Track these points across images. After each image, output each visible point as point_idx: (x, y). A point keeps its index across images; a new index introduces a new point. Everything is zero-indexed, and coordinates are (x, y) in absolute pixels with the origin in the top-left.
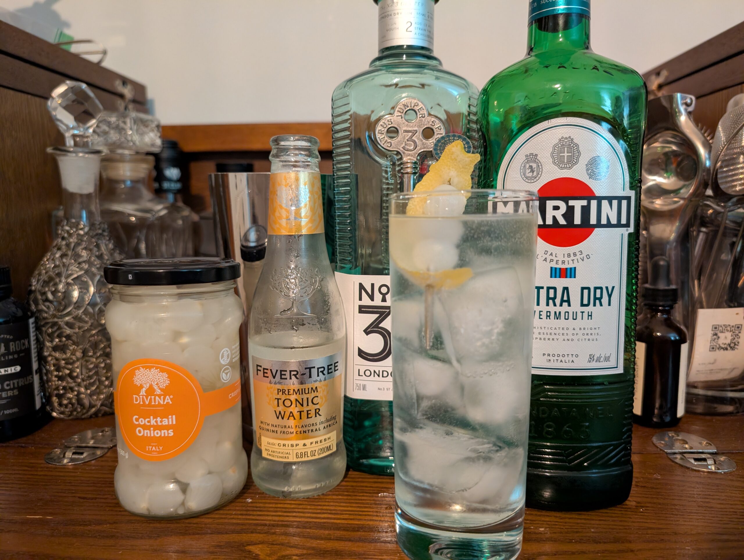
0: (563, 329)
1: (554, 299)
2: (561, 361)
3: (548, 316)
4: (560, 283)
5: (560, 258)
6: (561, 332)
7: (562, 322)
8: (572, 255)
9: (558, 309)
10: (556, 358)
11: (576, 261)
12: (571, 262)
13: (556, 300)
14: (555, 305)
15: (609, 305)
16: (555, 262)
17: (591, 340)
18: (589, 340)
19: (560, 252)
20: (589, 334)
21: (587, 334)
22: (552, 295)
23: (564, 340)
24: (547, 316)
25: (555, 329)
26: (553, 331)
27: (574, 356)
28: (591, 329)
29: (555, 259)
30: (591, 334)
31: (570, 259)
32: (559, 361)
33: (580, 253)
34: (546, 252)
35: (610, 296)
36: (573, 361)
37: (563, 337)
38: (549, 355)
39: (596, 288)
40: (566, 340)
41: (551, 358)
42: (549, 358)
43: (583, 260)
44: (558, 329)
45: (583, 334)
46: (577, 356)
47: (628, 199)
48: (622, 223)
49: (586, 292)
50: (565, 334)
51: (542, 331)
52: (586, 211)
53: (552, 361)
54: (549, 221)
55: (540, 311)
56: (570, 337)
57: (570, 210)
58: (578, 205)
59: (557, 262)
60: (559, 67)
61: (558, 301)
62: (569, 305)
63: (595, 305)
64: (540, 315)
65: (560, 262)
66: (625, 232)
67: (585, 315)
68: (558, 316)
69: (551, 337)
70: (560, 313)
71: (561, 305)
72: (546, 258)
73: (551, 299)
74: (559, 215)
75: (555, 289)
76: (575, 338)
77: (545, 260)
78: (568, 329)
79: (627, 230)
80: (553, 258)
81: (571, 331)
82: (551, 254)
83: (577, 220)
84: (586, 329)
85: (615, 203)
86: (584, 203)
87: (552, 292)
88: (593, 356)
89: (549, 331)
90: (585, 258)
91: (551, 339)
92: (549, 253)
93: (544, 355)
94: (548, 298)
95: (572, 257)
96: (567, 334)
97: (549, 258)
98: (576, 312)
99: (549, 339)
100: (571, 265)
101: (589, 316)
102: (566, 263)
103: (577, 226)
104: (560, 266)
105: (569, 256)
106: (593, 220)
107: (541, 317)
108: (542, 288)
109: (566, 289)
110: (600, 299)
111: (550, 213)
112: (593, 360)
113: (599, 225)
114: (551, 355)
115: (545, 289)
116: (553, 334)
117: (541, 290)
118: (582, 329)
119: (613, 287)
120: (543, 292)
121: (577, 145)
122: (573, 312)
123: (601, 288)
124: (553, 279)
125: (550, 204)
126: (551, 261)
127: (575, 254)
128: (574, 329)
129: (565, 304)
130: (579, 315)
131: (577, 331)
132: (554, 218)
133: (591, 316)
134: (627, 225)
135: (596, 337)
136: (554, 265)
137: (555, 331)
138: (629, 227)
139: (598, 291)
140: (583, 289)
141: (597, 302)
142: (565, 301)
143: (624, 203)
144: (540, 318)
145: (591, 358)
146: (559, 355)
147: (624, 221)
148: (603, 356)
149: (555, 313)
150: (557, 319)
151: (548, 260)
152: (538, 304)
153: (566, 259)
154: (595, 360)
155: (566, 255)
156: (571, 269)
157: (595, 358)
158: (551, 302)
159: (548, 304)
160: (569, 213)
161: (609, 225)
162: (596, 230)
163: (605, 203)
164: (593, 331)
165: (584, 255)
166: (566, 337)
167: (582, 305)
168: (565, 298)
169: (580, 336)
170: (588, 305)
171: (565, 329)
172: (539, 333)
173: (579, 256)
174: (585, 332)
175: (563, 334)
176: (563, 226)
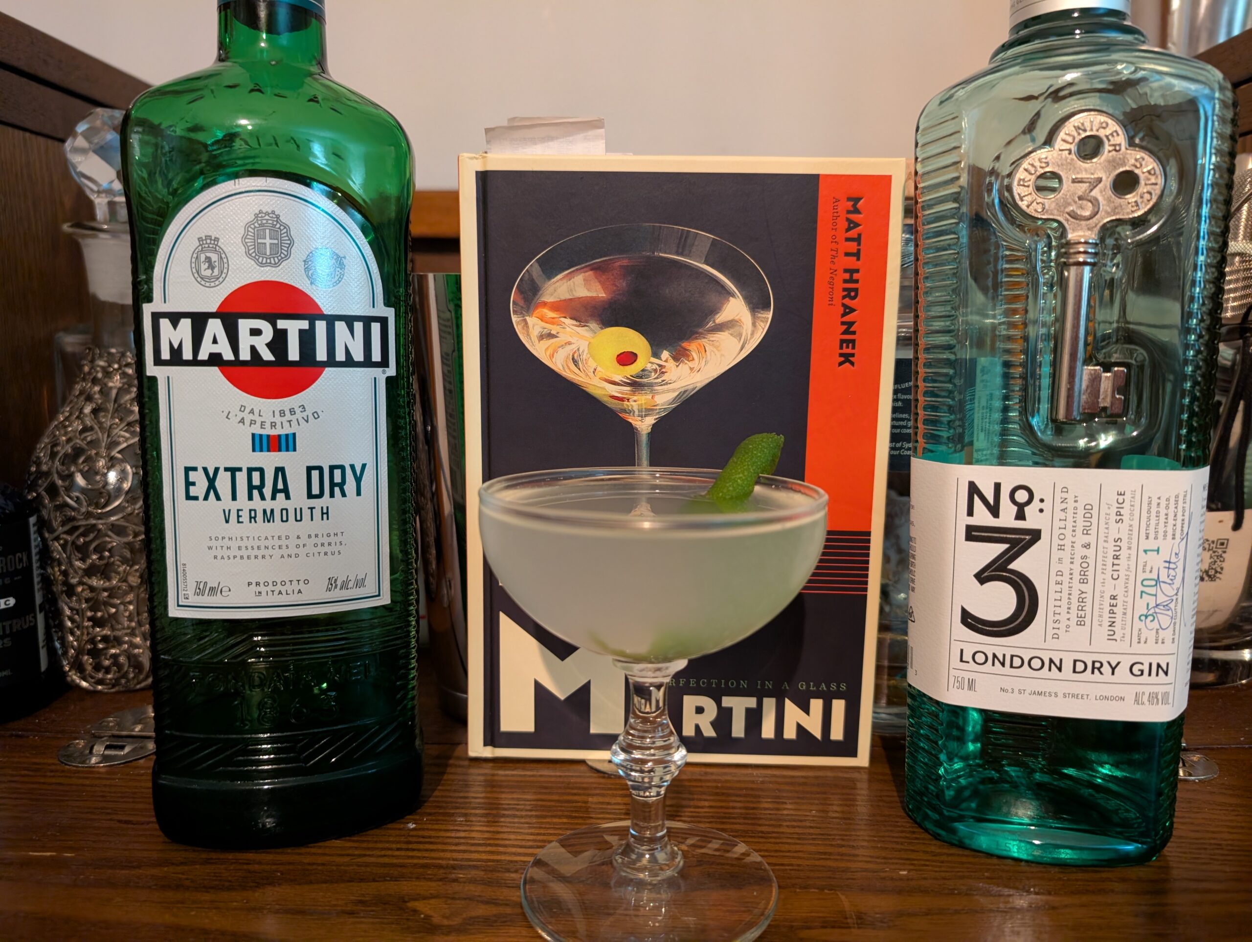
0: (279, 538)
1: (260, 488)
2: (280, 593)
3: (253, 518)
4: (269, 461)
5: (268, 418)
6: (277, 543)
7: (277, 526)
8: (287, 413)
9: (268, 504)
10: (270, 587)
11: (294, 423)
12: (286, 425)
13: (264, 490)
14: (263, 498)
15: (359, 493)
16: (258, 424)
17: (329, 554)
18: (326, 554)
19: (267, 407)
20: (326, 544)
21: (323, 545)
22: (256, 481)
23: (282, 557)
24: (251, 518)
25: (266, 538)
26: (263, 543)
27: (301, 582)
28: (329, 535)
29: (259, 420)
30: (330, 544)
31: (284, 419)
32: (276, 593)
33: (301, 409)
34: (242, 408)
35: (358, 480)
36: (300, 592)
37: (281, 552)
38: (258, 584)
39: (332, 468)
40: (286, 556)
41: (262, 588)
42: (258, 589)
43: (307, 421)
44: (270, 538)
45: (316, 545)
46: (306, 582)
47: (383, 321)
48: (374, 360)
49: (315, 474)
50: (284, 547)
51: (243, 544)
52: (307, 339)
53: (264, 594)
54: (245, 355)
55: (238, 511)
56: (293, 551)
57: (280, 337)
58: (293, 328)
59: (263, 423)
60: (252, 91)
61: (268, 491)
62: (288, 497)
63: (332, 495)
64: (239, 516)
65: (268, 425)
66: (381, 375)
67: (317, 513)
68: (269, 516)
69: (260, 553)
70: (272, 511)
71: (274, 498)
72: (243, 419)
73: (256, 487)
74: (261, 344)
75: (261, 471)
76: (302, 551)
77: (242, 421)
78: (287, 537)
79: (384, 372)
80: (256, 417)
81: (293, 542)
82: (252, 412)
83: (294, 354)
84: (320, 536)
85: (359, 326)
86: (304, 325)
87: (256, 476)
88: (336, 580)
89: (256, 543)
90: (311, 418)
91: (260, 557)
92: (248, 410)
93: (249, 584)
94: (251, 487)
95: (288, 416)
96: (287, 547)
97: (248, 418)
98: (301, 509)
99: (256, 557)
100: (287, 430)
101: (323, 514)
102: (278, 425)
103: (294, 364)
104: (268, 431)
105: (282, 413)
106: (321, 355)
107: (241, 519)
108: (240, 469)
109: (280, 471)
110: (341, 485)
111: (245, 342)
112: (336, 587)
113: (332, 362)
114: (262, 585)
115: (245, 471)
116: (263, 548)
117: (238, 473)
118: (313, 536)
119: (364, 466)
120: (242, 478)
121: (286, 227)
122: (296, 509)
123: (342, 468)
124: (258, 454)
125: (244, 325)
126: (253, 422)
127: (292, 412)
128: (298, 537)
129: (281, 496)
130: (306, 513)
131: (304, 539)
132: (253, 349)
133: (327, 513)
134: (384, 363)
135: (339, 547)
136: (258, 431)
137: (267, 543)
138: (387, 366)
139: (337, 473)
140: (309, 469)
141: (337, 490)
142: (280, 491)
143: (376, 328)
144: (239, 522)
145: (332, 583)
146: (275, 584)
147: (376, 356)
148: (353, 579)
149: (265, 511)
150: (269, 521)
151: (247, 422)
152: (234, 498)
153: (278, 419)
154: (339, 587)
155: (277, 414)
156: (287, 436)
157: (339, 583)
158: (255, 493)
159: (250, 498)
160: (279, 342)
161: (349, 362)
162: (328, 371)
163: (340, 327)
164: (332, 539)
165: (309, 412)
166: (286, 552)
167: (310, 496)
168: (280, 486)
169: (310, 549)
170: (321, 495)
171: (283, 538)
172: (240, 548)
173: (299, 415)
174: (319, 541)
175: (280, 547)
176: (269, 363)
